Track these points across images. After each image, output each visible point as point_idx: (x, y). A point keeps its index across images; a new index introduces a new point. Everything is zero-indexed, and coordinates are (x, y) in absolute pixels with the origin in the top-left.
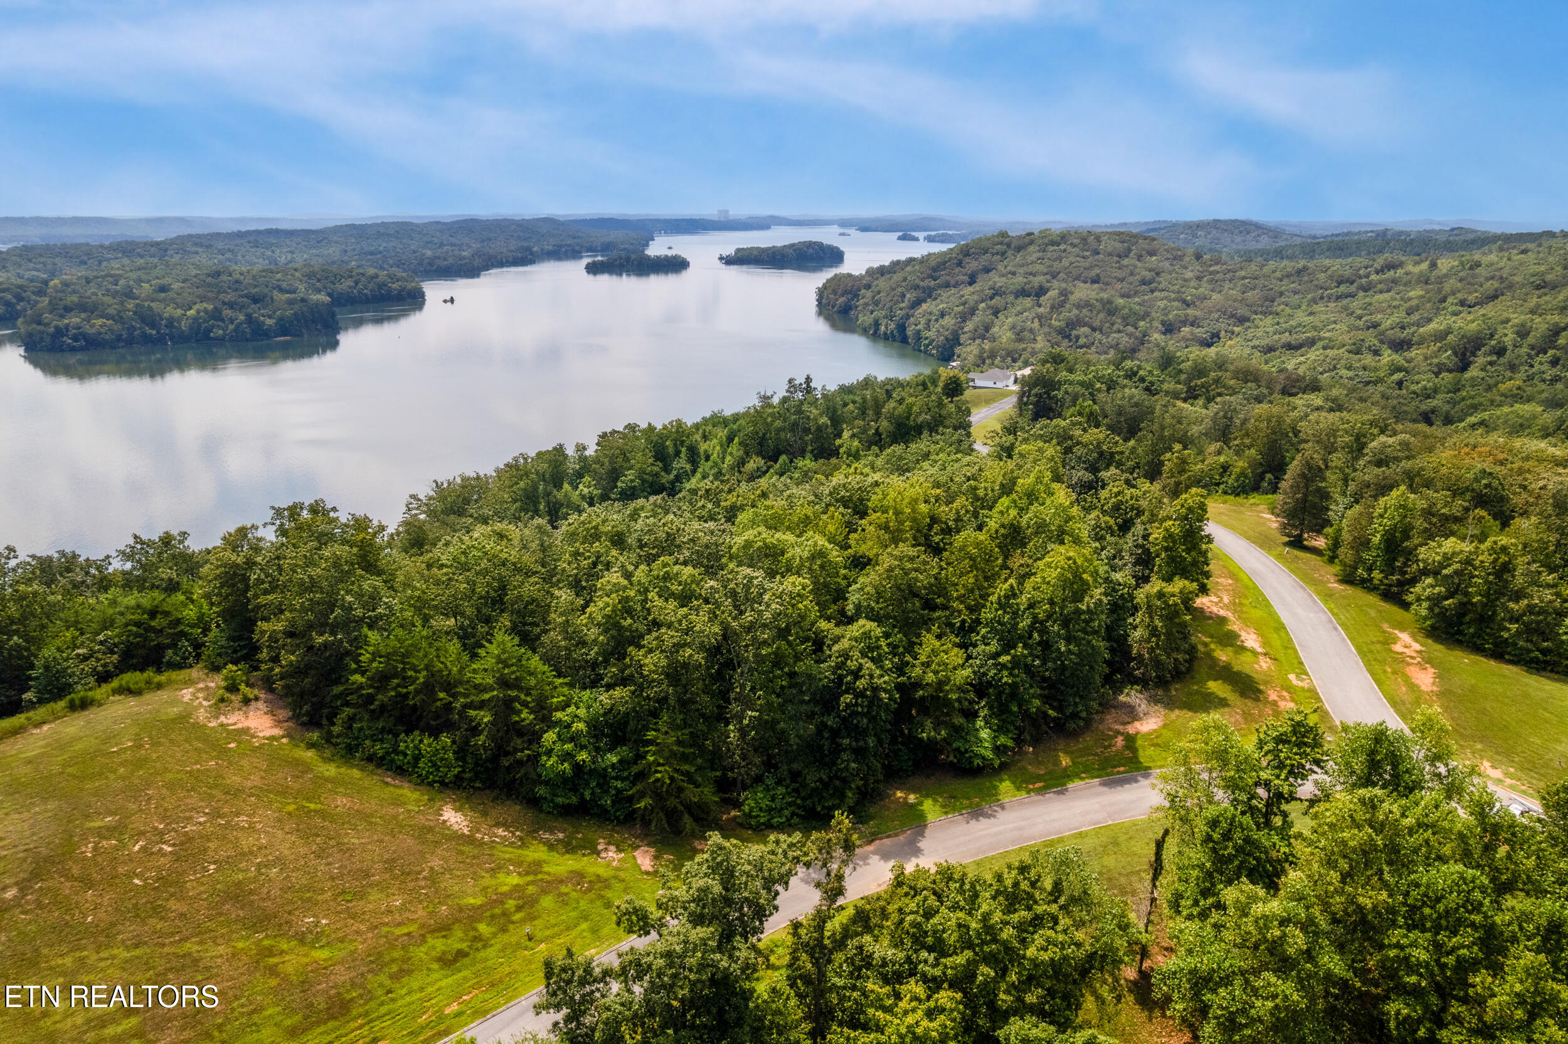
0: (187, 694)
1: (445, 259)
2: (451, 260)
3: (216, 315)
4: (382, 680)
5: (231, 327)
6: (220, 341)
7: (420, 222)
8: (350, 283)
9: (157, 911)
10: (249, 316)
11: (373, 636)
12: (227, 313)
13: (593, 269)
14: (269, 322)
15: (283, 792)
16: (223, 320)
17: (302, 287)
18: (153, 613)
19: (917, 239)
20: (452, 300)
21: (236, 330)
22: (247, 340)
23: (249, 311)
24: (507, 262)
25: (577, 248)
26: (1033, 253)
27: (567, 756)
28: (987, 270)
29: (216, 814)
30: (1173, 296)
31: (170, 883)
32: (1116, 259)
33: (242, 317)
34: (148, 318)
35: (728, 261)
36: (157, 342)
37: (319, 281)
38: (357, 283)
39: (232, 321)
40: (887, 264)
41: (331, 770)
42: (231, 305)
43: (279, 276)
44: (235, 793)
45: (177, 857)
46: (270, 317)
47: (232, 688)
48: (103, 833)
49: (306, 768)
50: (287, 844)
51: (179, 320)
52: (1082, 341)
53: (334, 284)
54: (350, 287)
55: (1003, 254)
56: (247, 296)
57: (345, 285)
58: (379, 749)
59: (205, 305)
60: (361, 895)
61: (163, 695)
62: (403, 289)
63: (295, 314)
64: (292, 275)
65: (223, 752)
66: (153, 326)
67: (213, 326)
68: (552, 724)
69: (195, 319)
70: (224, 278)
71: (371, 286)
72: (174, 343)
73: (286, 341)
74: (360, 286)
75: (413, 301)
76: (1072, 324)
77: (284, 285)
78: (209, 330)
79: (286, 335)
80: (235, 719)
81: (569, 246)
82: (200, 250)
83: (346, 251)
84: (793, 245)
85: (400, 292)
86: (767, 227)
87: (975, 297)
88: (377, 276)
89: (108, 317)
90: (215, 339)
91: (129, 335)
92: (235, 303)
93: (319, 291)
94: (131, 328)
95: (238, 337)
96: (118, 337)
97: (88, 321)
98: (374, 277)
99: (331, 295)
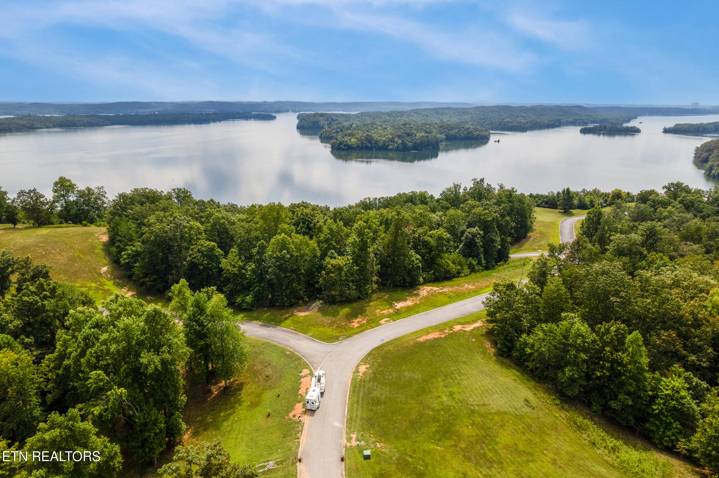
1: (512, 123)
3: (392, 140)
5: (396, 145)
6: (391, 150)
7: (515, 105)
8: (456, 131)
10: (403, 141)
12: (396, 139)
13: (584, 131)
14: (410, 144)
16: (394, 142)
17: (435, 131)
20: (499, 141)
21: (397, 146)
22: (400, 151)
23: (404, 139)
25: (586, 121)
27: (124, 260)
33: (401, 142)
34: (369, 139)
35: (666, 131)
36: (367, 148)
37: (444, 129)
38: (459, 131)
39: (397, 143)
42: (399, 137)
43: (428, 126)
46: (411, 142)
51: (379, 141)
53: (449, 130)
54: (456, 133)
56: (406, 133)
57: (454, 132)
59: (390, 136)
62: (479, 135)
63: (421, 141)
64: (434, 126)
66: (370, 142)
67: (390, 145)
68: (126, 249)
69: (385, 141)
70: (407, 126)
71: (466, 132)
72: (376, 150)
73: (414, 153)
74: (461, 132)
75: (483, 140)
77: (428, 130)
78: (388, 146)
79: (415, 150)
81: (582, 119)
82: (415, 115)
83: (473, 118)
85: (477, 136)
88: (469, 129)
89: (357, 139)
90: (389, 149)
91: (362, 146)
92: (401, 136)
93: (442, 133)
94: (363, 143)
95: (397, 149)
96: (358, 146)
97: (350, 140)
98: (467, 129)
99: (446, 135)
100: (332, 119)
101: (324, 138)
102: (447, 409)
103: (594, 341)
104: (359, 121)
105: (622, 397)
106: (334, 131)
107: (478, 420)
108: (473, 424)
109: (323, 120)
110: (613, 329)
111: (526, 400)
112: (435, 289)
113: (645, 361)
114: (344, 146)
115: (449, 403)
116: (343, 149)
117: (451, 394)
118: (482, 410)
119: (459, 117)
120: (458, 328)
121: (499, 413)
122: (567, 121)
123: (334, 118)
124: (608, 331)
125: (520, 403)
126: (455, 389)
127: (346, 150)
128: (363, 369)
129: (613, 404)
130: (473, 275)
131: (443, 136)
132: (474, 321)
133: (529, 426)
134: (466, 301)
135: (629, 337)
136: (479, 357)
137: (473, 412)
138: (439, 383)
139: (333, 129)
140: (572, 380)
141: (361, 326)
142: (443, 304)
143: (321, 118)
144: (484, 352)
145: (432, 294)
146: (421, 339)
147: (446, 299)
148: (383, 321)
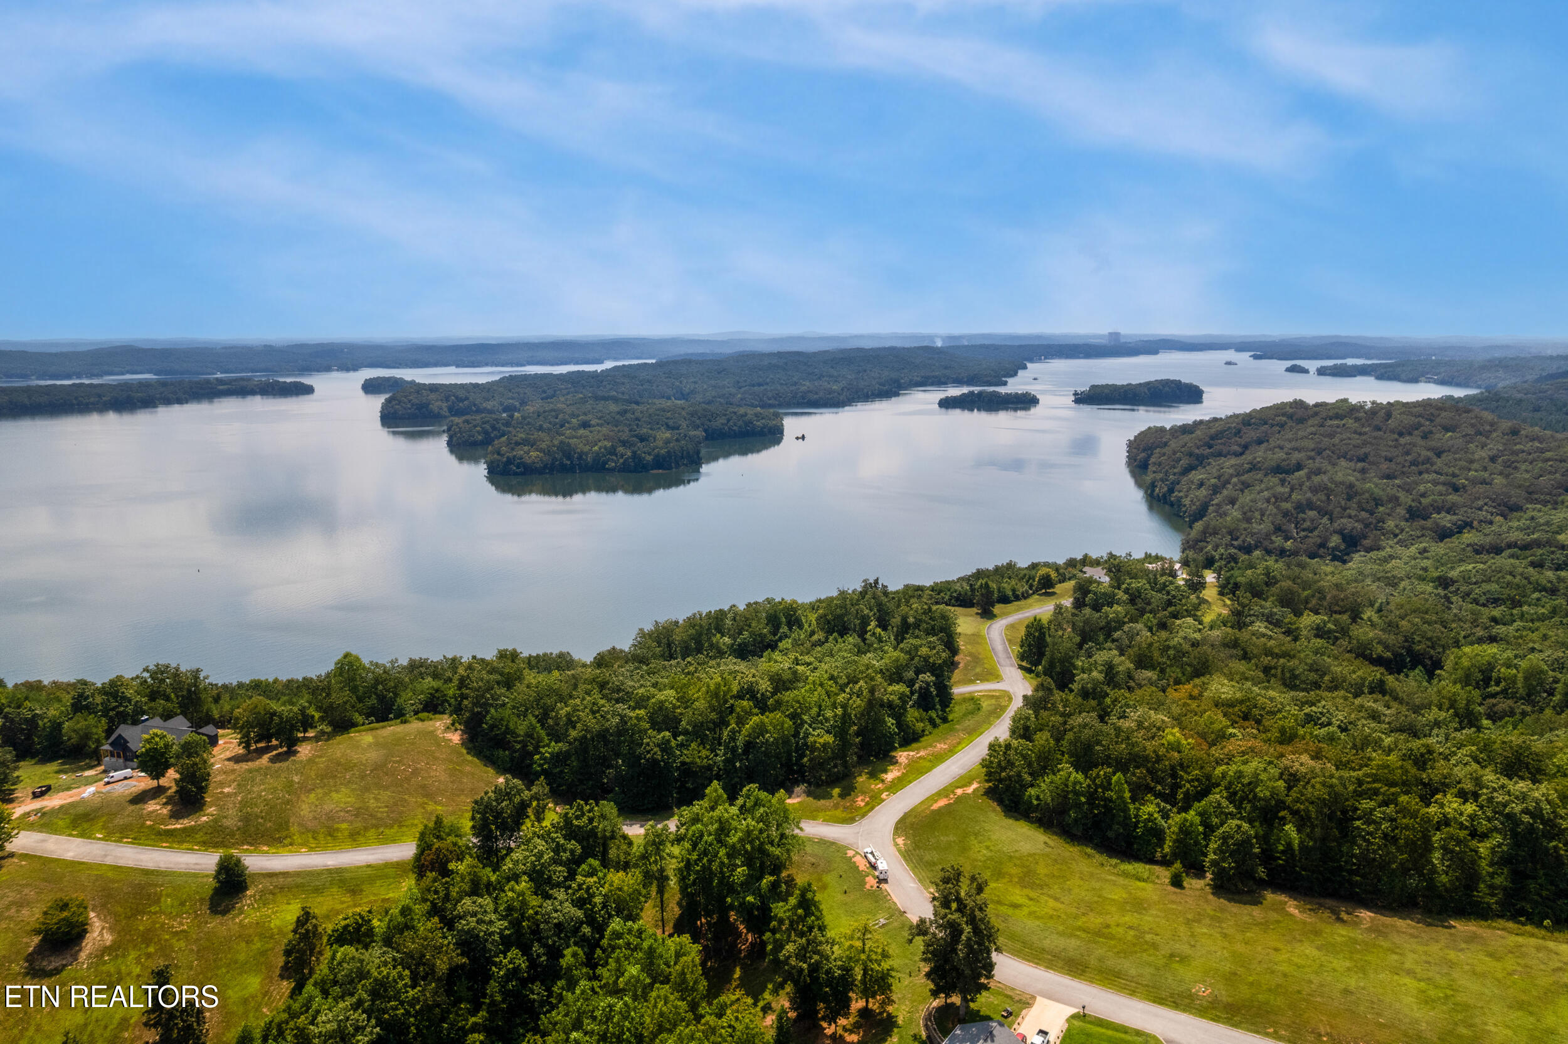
0: (438, 724)
1: (816, 393)
2: (821, 394)
3: (612, 451)
4: (492, 727)
5: (621, 461)
6: (612, 470)
8: (723, 420)
9: (401, 786)
10: (634, 453)
11: (493, 710)
12: (621, 449)
13: (945, 405)
14: (649, 458)
15: (451, 761)
16: (616, 455)
17: (684, 424)
18: (437, 691)
19: (1306, 371)
21: (623, 464)
22: (630, 471)
23: (636, 449)
24: (873, 394)
26: (1310, 427)
27: (541, 765)
28: (1260, 442)
29: (428, 763)
30: (1442, 478)
31: (408, 780)
32: (1396, 436)
33: (629, 454)
34: (567, 451)
35: (1082, 399)
36: (565, 469)
37: (699, 418)
38: (729, 420)
39: (622, 456)
40: (1190, 422)
41: (469, 758)
42: (624, 443)
43: (667, 414)
44: (436, 759)
45: (412, 773)
46: (649, 454)
47: (453, 724)
48: (394, 762)
49: (462, 755)
50: (444, 777)
51: (586, 454)
52: (1307, 524)
54: (723, 424)
55: (1282, 425)
56: (636, 436)
58: (488, 753)
59: (606, 443)
60: (458, 796)
61: (431, 723)
62: (765, 426)
63: (669, 452)
65: (439, 745)
66: (569, 458)
67: (609, 460)
68: (540, 753)
69: (597, 454)
70: (629, 415)
71: (740, 423)
72: (581, 471)
73: (657, 473)
74: (731, 423)
75: (772, 436)
76: (1300, 507)
77: (671, 423)
78: (605, 463)
79: (659, 468)
80: (449, 736)
84: (1148, 383)
85: (762, 429)
86: (1156, 352)
87: (1231, 471)
88: (746, 414)
89: (541, 450)
90: (608, 469)
91: (553, 464)
92: (627, 442)
93: (697, 427)
94: (555, 459)
95: (625, 469)
96: (545, 467)
97: (528, 453)
98: (742, 416)
99: (705, 431)
100: (457, 398)
101: (459, 444)
102: (991, 859)
103: (1089, 786)
104: (513, 398)
105: (1116, 827)
106: (478, 428)
107: (1018, 862)
108: (1015, 865)
109: (437, 400)
110: (1102, 773)
111: (1045, 843)
112: (912, 753)
113: (1127, 795)
114: (518, 467)
115: (989, 854)
116: (516, 474)
117: (988, 848)
118: (1017, 855)
119: (713, 382)
120: (959, 792)
121: (1030, 855)
122: (911, 381)
123: (462, 394)
124: (1098, 775)
125: (1042, 846)
126: (988, 843)
127: (523, 474)
128: (900, 841)
129: (1110, 834)
130: (936, 731)
131: (700, 433)
132: (970, 783)
133: (1056, 860)
134: (948, 762)
135: (1114, 779)
136: (992, 815)
137: (1011, 857)
138: (973, 841)
139: (475, 426)
140: (1076, 820)
141: (867, 804)
142: (929, 770)
143: (433, 396)
144: (994, 811)
145: (912, 762)
146: (935, 806)
147: (928, 764)
148: (884, 796)
